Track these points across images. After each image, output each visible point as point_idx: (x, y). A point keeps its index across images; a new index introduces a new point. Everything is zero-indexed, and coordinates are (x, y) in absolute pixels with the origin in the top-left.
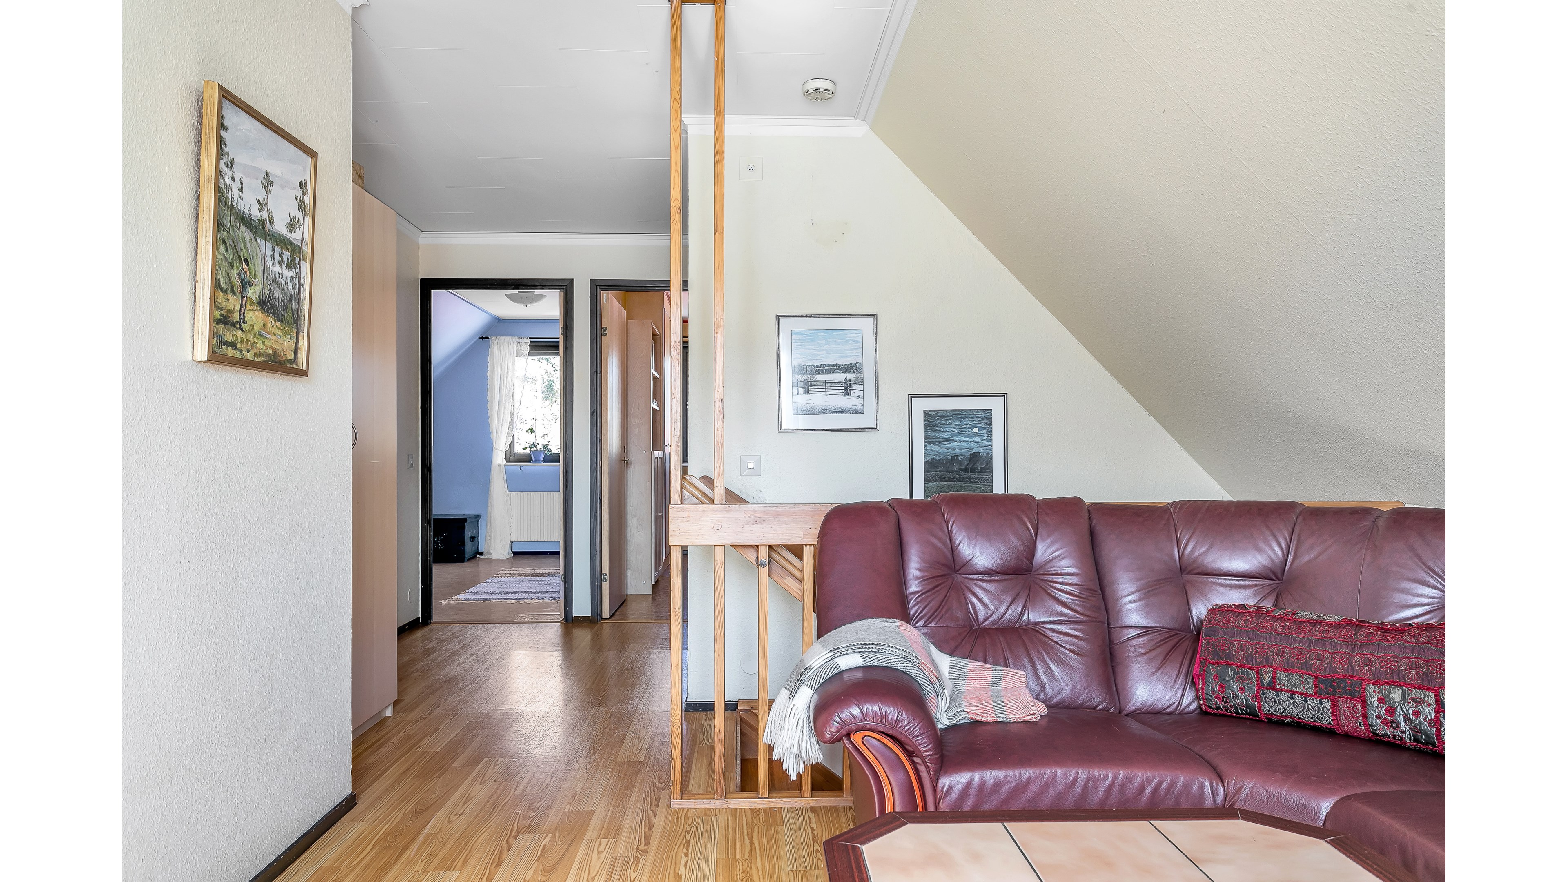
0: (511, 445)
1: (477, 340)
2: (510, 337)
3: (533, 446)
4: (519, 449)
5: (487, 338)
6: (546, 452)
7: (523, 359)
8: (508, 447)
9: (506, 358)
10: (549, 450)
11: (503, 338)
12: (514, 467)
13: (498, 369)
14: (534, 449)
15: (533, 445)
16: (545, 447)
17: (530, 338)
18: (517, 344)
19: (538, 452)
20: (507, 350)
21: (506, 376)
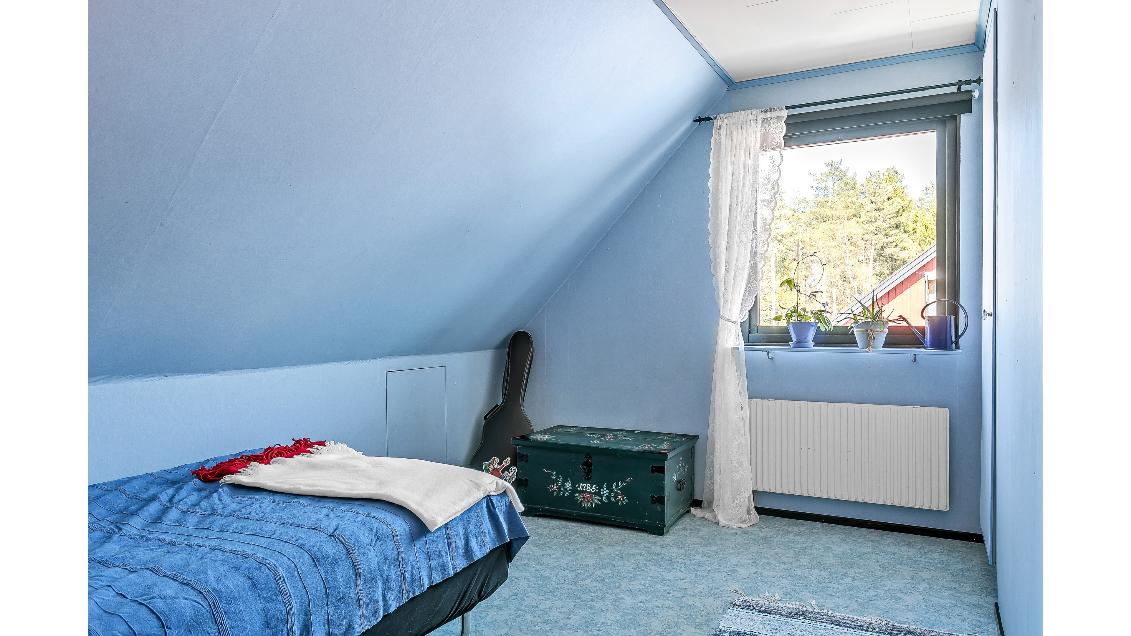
0: (753, 312)
1: (691, 126)
2: (749, 111)
3: (794, 314)
4: (763, 321)
5: (708, 119)
6: (819, 324)
7: (776, 154)
8: (747, 316)
9: (743, 152)
10: (827, 322)
11: (735, 114)
12: (759, 354)
13: (726, 173)
14: (795, 319)
15: (795, 311)
16: (818, 315)
17: (787, 108)
18: (763, 122)
19: (802, 326)
20: (744, 136)
21: (741, 183)
